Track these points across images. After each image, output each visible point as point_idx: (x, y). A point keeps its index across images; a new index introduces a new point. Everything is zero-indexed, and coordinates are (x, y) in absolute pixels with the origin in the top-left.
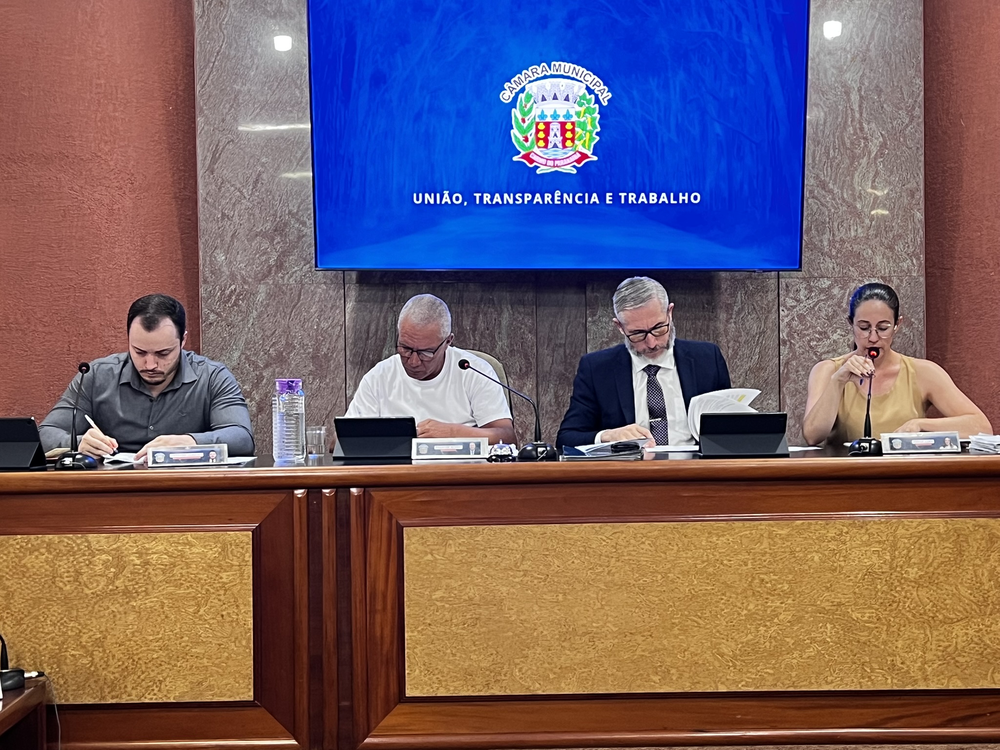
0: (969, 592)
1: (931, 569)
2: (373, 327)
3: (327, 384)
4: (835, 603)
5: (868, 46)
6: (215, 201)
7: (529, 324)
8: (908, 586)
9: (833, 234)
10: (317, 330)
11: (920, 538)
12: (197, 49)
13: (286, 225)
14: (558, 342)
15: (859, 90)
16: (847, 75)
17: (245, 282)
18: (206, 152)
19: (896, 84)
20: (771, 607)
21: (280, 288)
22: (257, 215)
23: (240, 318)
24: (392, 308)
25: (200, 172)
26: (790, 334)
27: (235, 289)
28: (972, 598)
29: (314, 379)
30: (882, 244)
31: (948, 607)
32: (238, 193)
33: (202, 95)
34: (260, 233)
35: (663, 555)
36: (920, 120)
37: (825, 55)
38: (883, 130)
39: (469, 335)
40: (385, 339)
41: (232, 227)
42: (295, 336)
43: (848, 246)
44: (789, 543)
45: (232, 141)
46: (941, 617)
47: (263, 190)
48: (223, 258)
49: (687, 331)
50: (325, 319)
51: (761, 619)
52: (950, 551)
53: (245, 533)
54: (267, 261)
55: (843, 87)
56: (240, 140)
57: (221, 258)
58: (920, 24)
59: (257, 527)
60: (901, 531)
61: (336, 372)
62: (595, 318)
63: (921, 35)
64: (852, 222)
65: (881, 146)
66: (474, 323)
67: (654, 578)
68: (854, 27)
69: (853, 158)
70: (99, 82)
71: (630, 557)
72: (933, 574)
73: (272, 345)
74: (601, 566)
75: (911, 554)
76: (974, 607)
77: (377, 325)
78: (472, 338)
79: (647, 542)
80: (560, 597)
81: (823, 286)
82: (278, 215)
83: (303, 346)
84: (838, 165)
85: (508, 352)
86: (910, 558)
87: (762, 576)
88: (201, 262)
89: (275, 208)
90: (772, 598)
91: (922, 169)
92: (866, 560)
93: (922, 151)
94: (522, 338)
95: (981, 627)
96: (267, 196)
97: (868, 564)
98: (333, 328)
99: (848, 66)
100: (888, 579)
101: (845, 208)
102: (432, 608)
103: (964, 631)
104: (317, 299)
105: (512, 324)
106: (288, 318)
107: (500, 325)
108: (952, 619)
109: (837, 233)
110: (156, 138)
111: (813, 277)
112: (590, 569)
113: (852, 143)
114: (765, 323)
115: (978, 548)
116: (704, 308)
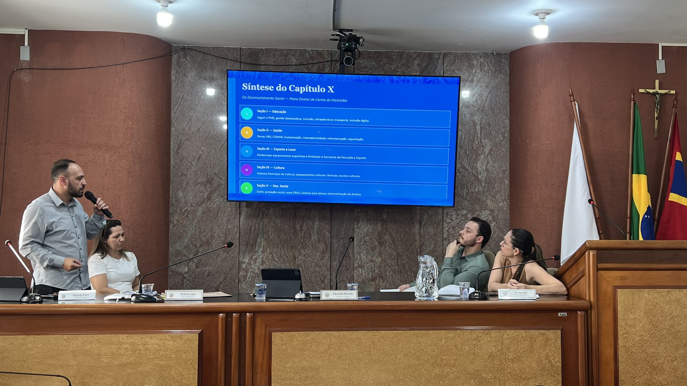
0: (536, 365)
1: (519, 354)
2: (253, 228)
3: (230, 255)
4: (475, 370)
5: (484, 104)
6: (178, 167)
7: (327, 228)
8: (509, 362)
9: (468, 190)
10: (226, 229)
11: (514, 339)
12: (173, 96)
13: (212, 179)
14: (341, 237)
15: (480, 124)
16: (475, 118)
17: (192, 206)
18: (175, 144)
19: (497, 122)
20: (446, 371)
21: (209, 209)
22: (199, 174)
23: (189, 223)
24: (262, 219)
25: (172, 153)
26: (448, 235)
27: (187, 209)
28: (538, 368)
29: (224, 253)
30: (490, 195)
31: (527, 372)
32: (190, 164)
33: (174, 118)
34: (200, 183)
35: (395, 346)
36: (508, 139)
37: (465, 108)
38: (491, 143)
39: (299, 233)
40: (258, 234)
41: (186, 180)
42: (215, 232)
43: (475, 195)
44: (454, 341)
45: (188, 139)
46: (523, 377)
47: (202, 162)
48: (182, 194)
49: (401, 233)
50: (230, 224)
51: (441, 378)
52: (528, 345)
53: (195, 334)
54: (203, 196)
55: (473, 123)
56: (192, 139)
57: (181, 194)
58: (508, 95)
59: (201, 332)
60: (505, 336)
61: (234, 249)
62: (359, 225)
63: (508, 100)
64: (477, 184)
65: (490, 150)
66: (301, 227)
67: (391, 358)
68: (478, 96)
69: (478, 155)
70: (125, 111)
71: (380, 347)
72: (520, 356)
73: (204, 236)
74: (366, 351)
75: (510, 347)
76: (539, 372)
77: (255, 227)
78: (300, 234)
79: (388, 340)
80: (347, 366)
81: (463, 213)
82: (209, 174)
83: (219, 236)
84: (470, 158)
85: (317, 241)
86: (510, 349)
87: (442, 357)
88: (171, 196)
89: (207, 171)
90: (446, 367)
91: (508, 161)
92: (490, 350)
93: (508, 153)
94: (324, 235)
95: (542, 381)
96: (204, 166)
97: (490, 351)
98: (234, 228)
99: (475, 114)
100: (499, 358)
101: (473, 178)
102: (285, 372)
103: (534, 383)
104: (226, 215)
105: (319, 228)
106: (212, 223)
107: (313, 228)
108: (529, 378)
109: (470, 189)
110: (152, 138)
111: (459, 209)
112: (361, 353)
113: (477, 148)
114: (437, 230)
115: (540, 344)
116: (409, 222)
